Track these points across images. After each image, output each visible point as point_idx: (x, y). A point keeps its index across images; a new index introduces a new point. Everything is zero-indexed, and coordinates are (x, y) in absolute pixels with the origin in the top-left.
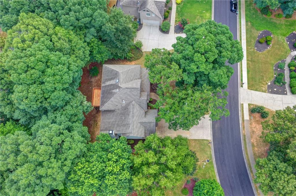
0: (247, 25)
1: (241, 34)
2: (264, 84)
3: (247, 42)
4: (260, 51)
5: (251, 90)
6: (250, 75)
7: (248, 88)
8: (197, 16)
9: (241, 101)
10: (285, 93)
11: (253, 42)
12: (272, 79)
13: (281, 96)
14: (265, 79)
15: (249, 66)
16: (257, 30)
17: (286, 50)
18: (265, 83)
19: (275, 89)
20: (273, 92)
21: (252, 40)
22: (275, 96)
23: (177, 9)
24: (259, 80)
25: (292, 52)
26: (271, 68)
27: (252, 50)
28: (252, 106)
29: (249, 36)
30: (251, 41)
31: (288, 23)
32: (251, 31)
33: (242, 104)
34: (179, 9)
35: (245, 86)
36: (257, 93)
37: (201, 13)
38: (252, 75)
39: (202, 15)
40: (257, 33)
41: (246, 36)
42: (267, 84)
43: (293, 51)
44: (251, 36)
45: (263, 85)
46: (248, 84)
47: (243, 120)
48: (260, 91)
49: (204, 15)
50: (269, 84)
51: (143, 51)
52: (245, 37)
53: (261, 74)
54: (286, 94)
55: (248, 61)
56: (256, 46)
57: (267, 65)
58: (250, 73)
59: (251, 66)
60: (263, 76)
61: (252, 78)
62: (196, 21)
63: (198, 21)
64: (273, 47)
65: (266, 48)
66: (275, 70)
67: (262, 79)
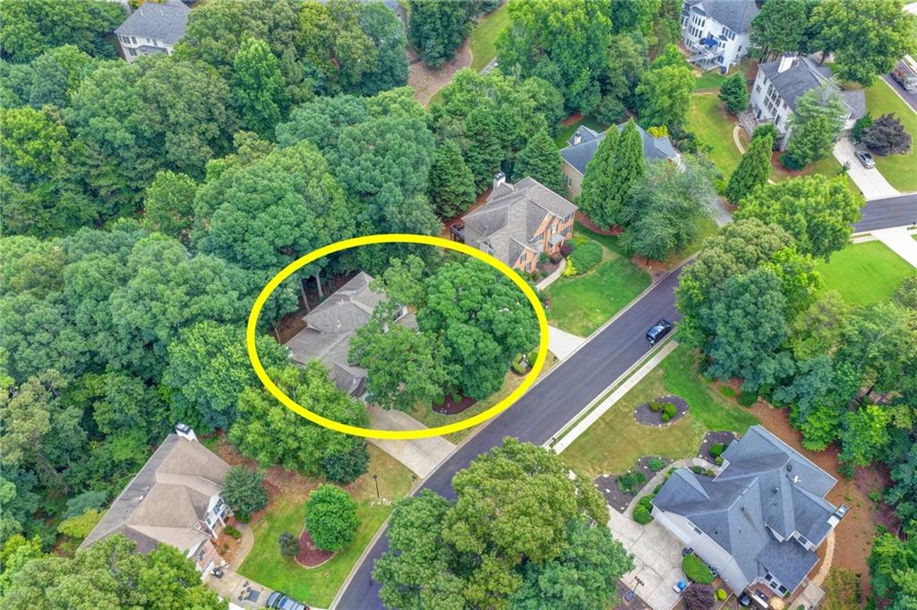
0: (654, 370)
1: (629, 376)
2: (595, 470)
3: (628, 393)
4: (640, 420)
6: (583, 440)
8: (580, 309)
10: (622, 508)
11: (641, 400)
12: (619, 473)
13: (610, 507)
14: (605, 464)
15: (595, 429)
16: (666, 389)
17: (690, 448)
18: (599, 470)
19: (608, 491)
21: (641, 397)
23: (556, 281)
24: (592, 458)
25: (698, 457)
26: (635, 456)
27: (626, 410)
29: (640, 387)
30: (637, 397)
31: (736, 414)
32: (652, 384)
34: (560, 282)
35: (559, 447)
37: (591, 309)
38: (587, 442)
39: (588, 312)
40: (660, 392)
41: (638, 384)
42: (602, 473)
43: (703, 458)
44: (644, 390)
45: (591, 470)
46: (567, 449)
49: (593, 315)
50: (606, 476)
52: (633, 385)
53: (606, 454)
54: (622, 512)
55: (601, 421)
56: (640, 410)
57: (630, 448)
58: (587, 438)
59: (599, 431)
60: (606, 458)
61: (582, 447)
62: (571, 315)
63: (574, 318)
64: (670, 430)
65: (655, 424)
66: (639, 464)
67: (601, 461)
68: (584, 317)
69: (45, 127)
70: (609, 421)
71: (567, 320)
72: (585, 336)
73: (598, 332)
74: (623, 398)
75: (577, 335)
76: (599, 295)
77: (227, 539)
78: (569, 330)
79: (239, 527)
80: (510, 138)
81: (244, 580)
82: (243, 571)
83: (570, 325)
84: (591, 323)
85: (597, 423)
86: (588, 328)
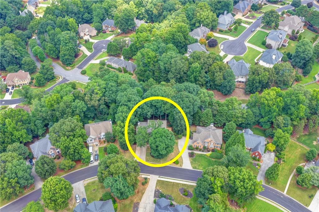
2: (160, 188)
3: (185, 184)
4: (180, 190)
6: (165, 182)
7: (158, 180)
8: (200, 163)
9: (151, 175)
11: (185, 188)
12: (163, 193)
13: (153, 195)
14: (163, 189)
16: (193, 191)
19: (157, 193)
20: (155, 192)
22: (154, 192)
23: (203, 154)
24: (162, 186)
27: (180, 186)
28: (148, 180)
29: (188, 186)
31: (198, 209)
32: (192, 187)
33: (149, 176)
34: (204, 155)
35: (160, 179)
36: (156, 184)
37: (202, 165)
38: (165, 183)
40: (191, 191)
42: (160, 190)
44: (188, 187)
45: (159, 187)
46: (160, 180)
47: (142, 175)
48: (156, 185)
50: (160, 191)
51: (179, 140)
54: (154, 198)
56: (182, 188)
57: (171, 192)
58: (166, 182)
59: (170, 184)
60: (165, 188)
61: (163, 183)
62: (197, 162)
63: (196, 163)
64: (182, 197)
65: (181, 193)
66: (168, 195)
67: (163, 188)
68: (198, 165)
69: (153, 58)
70: (174, 184)
71: (194, 162)
72: (193, 168)
73: (197, 170)
74: (183, 184)
75: (192, 166)
76: (208, 164)
77: (103, 142)
78: (192, 165)
79: (106, 142)
80: (229, 119)
81: (98, 149)
82: (99, 148)
83: (194, 164)
84: (198, 167)
85: (172, 182)
86: (196, 168)
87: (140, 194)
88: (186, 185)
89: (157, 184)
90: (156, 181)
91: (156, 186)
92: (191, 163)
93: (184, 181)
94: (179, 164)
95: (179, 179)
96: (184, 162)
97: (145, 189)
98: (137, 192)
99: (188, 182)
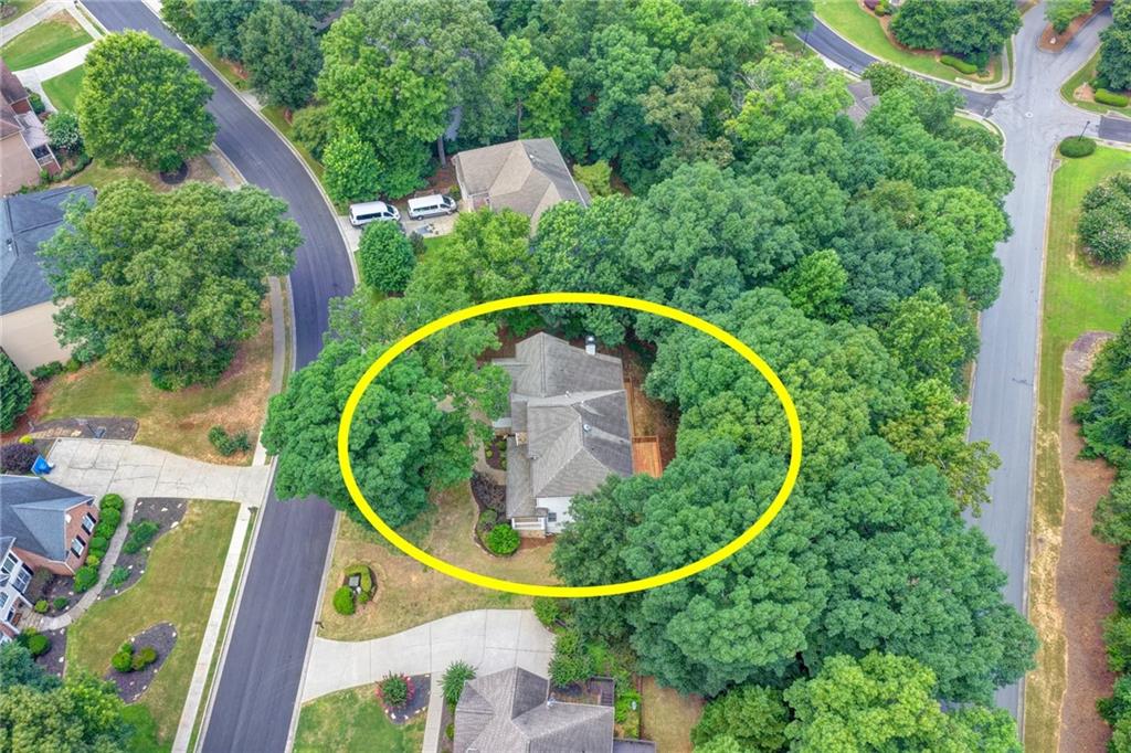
0: (174, 727)
1: (207, 687)
2: (191, 522)
3: (196, 655)
4: (163, 627)
5: (231, 502)
6: (222, 545)
7: (239, 505)
9: (269, 470)
10: (140, 504)
11: (173, 661)
12: (161, 539)
13: (156, 495)
14: (182, 538)
15: (215, 571)
16: (145, 707)
17: (81, 633)
18: (186, 526)
19: (164, 509)
20: (174, 502)
21: (175, 664)
22: (172, 493)
24: (200, 533)
25: (66, 628)
26: (150, 573)
27: (187, 628)
28: (244, 460)
30: (182, 660)
32: (169, 700)
33: (267, 463)
36: (217, 496)
38: (215, 547)
40: (151, 693)
42: (181, 525)
43: (57, 631)
44: (175, 680)
45: (195, 519)
46: (235, 518)
48: (210, 501)
50: (175, 524)
51: (533, 611)
52: (195, 675)
53: (187, 551)
54: (139, 500)
55: (214, 587)
56: (171, 643)
57: (161, 580)
58: (219, 550)
59: (209, 570)
60: (186, 546)
61: (218, 536)
62: (351, 733)
63: (343, 732)
64: (118, 642)
65: (141, 638)
66: (142, 566)
67: (189, 537)
68: (328, 746)
70: (203, 593)
71: (350, 718)
72: (306, 710)
73: (292, 733)
75: (319, 700)
78: (333, 698)
83: (340, 713)
84: (311, 740)
85: (217, 579)
86: (310, 728)
87: (177, 435)
88: (187, 664)
89: (217, 503)
90: (229, 498)
91: (201, 501)
92: (350, 696)
93: (217, 651)
94: (341, 620)
95: (233, 622)
96: (355, 645)
97: (197, 453)
98: (185, 421)
99: (210, 675)
